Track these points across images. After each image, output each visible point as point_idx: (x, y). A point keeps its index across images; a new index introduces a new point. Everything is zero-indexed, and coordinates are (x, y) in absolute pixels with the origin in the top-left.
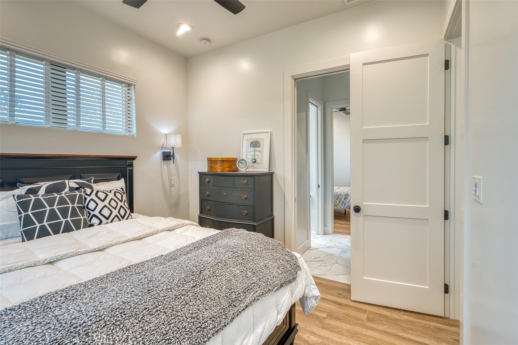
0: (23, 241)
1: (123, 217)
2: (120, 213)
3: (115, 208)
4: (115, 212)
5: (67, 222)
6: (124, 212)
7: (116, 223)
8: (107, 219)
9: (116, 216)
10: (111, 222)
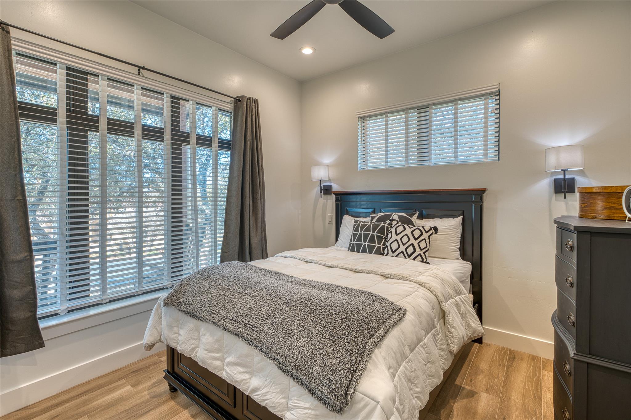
0: (348, 251)
1: (409, 256)
2: (407, 250)
3: (404, 245)
4: (402, 248)
5: (365, 245)
6: (413, 250)
7: (401, 259)
8: (393, 252)
9: (402, 252)
10: (397, 256)
